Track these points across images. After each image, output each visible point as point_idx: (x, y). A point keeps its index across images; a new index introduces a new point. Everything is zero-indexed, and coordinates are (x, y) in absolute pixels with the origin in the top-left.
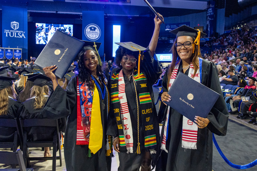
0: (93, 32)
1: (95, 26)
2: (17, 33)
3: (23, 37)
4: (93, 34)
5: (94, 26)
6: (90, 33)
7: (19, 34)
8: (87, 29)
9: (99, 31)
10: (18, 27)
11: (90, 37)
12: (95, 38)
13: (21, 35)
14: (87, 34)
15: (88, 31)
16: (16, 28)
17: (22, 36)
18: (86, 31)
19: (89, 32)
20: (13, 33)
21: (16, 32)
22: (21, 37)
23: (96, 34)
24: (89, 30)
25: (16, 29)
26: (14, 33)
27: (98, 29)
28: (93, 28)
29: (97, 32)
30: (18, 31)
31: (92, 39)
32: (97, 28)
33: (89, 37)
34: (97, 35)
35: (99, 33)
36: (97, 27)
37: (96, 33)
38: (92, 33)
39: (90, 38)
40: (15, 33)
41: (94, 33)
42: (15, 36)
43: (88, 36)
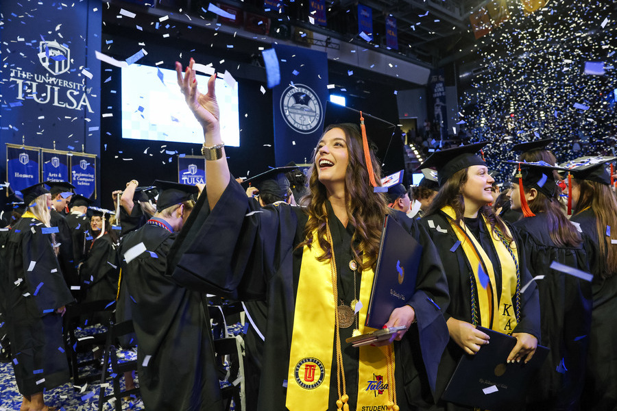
0: (302, 109)
1: (308, 93)
2: (63, 91)
3: (85, 107)
4: (302, 115)
5: (303, 90)
6: (295, 111)
7: (71, 94)
8: (286, 99)
9: (317, 107)
10: (66, 67)
11: (295, 122)
12: (309, 126)
13: (78, 98)
14: (287, 113)
15: (290, 105)
16: (60, 70)
17: (82, 103)
18: (285, 103)
19: (293, 107)
20: (49, 87)
21: (57, 85)
22: (79, 108)
23: (310, 116)
24: (292, 101)
25: (57, 72)
26: (52, 91)
27: (316, 102)
28: (302, 97)
29: (314, 109)
30: (65, 83)
31: (301, 128)
32: (313, 98)
33: (292, 122)
34: (312, 118)
35: (318, 112)
36: (311, 95)
37: (311, 111)
38: (299, 112)
39: (296, 125)
40: (56, 89)
41: (306, 113)
42: (56, 104)
43: (289, 118)
